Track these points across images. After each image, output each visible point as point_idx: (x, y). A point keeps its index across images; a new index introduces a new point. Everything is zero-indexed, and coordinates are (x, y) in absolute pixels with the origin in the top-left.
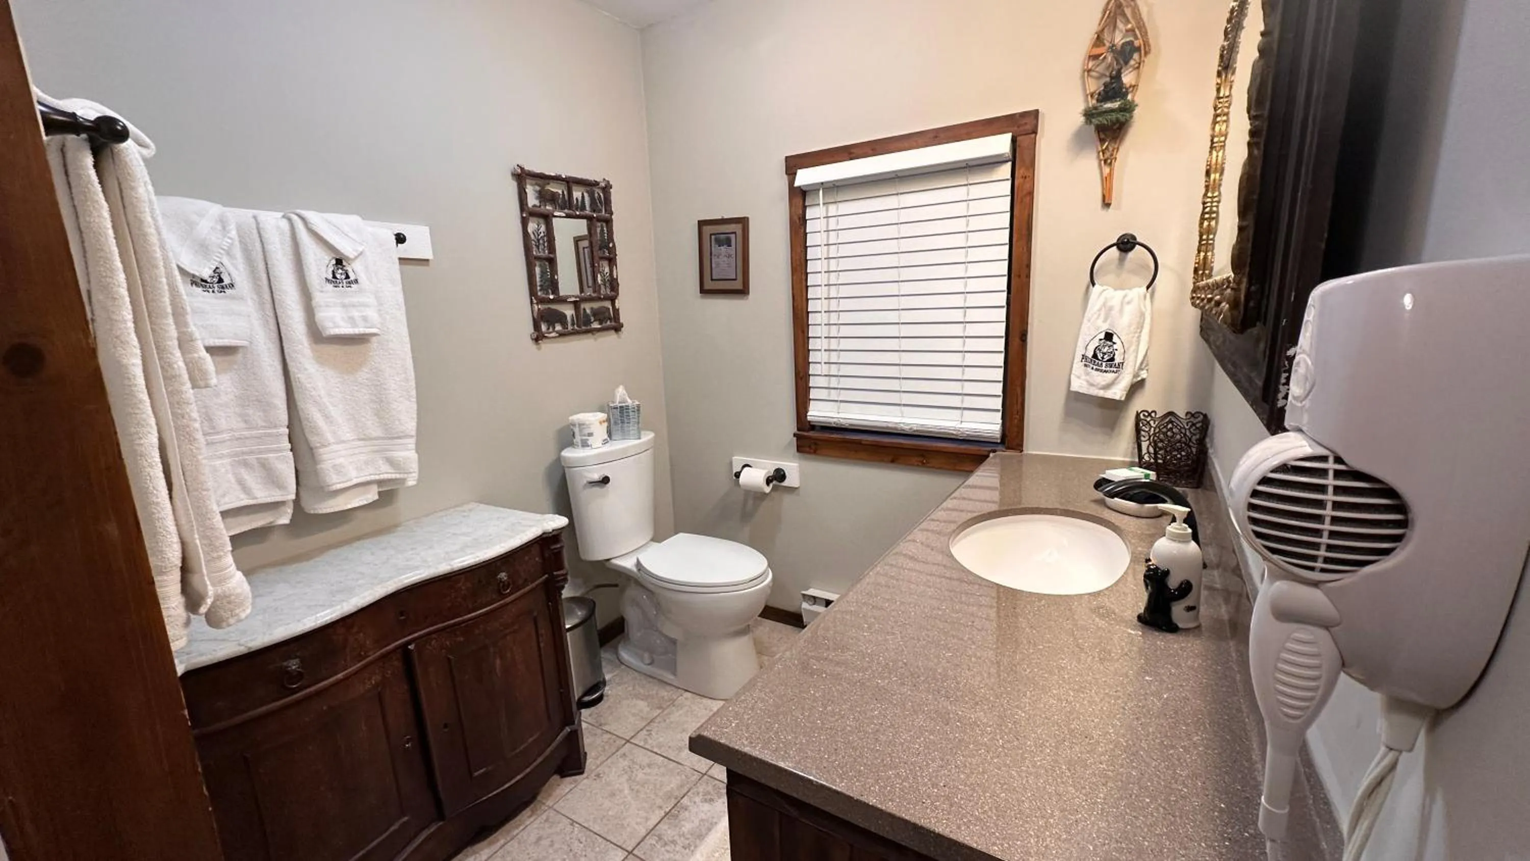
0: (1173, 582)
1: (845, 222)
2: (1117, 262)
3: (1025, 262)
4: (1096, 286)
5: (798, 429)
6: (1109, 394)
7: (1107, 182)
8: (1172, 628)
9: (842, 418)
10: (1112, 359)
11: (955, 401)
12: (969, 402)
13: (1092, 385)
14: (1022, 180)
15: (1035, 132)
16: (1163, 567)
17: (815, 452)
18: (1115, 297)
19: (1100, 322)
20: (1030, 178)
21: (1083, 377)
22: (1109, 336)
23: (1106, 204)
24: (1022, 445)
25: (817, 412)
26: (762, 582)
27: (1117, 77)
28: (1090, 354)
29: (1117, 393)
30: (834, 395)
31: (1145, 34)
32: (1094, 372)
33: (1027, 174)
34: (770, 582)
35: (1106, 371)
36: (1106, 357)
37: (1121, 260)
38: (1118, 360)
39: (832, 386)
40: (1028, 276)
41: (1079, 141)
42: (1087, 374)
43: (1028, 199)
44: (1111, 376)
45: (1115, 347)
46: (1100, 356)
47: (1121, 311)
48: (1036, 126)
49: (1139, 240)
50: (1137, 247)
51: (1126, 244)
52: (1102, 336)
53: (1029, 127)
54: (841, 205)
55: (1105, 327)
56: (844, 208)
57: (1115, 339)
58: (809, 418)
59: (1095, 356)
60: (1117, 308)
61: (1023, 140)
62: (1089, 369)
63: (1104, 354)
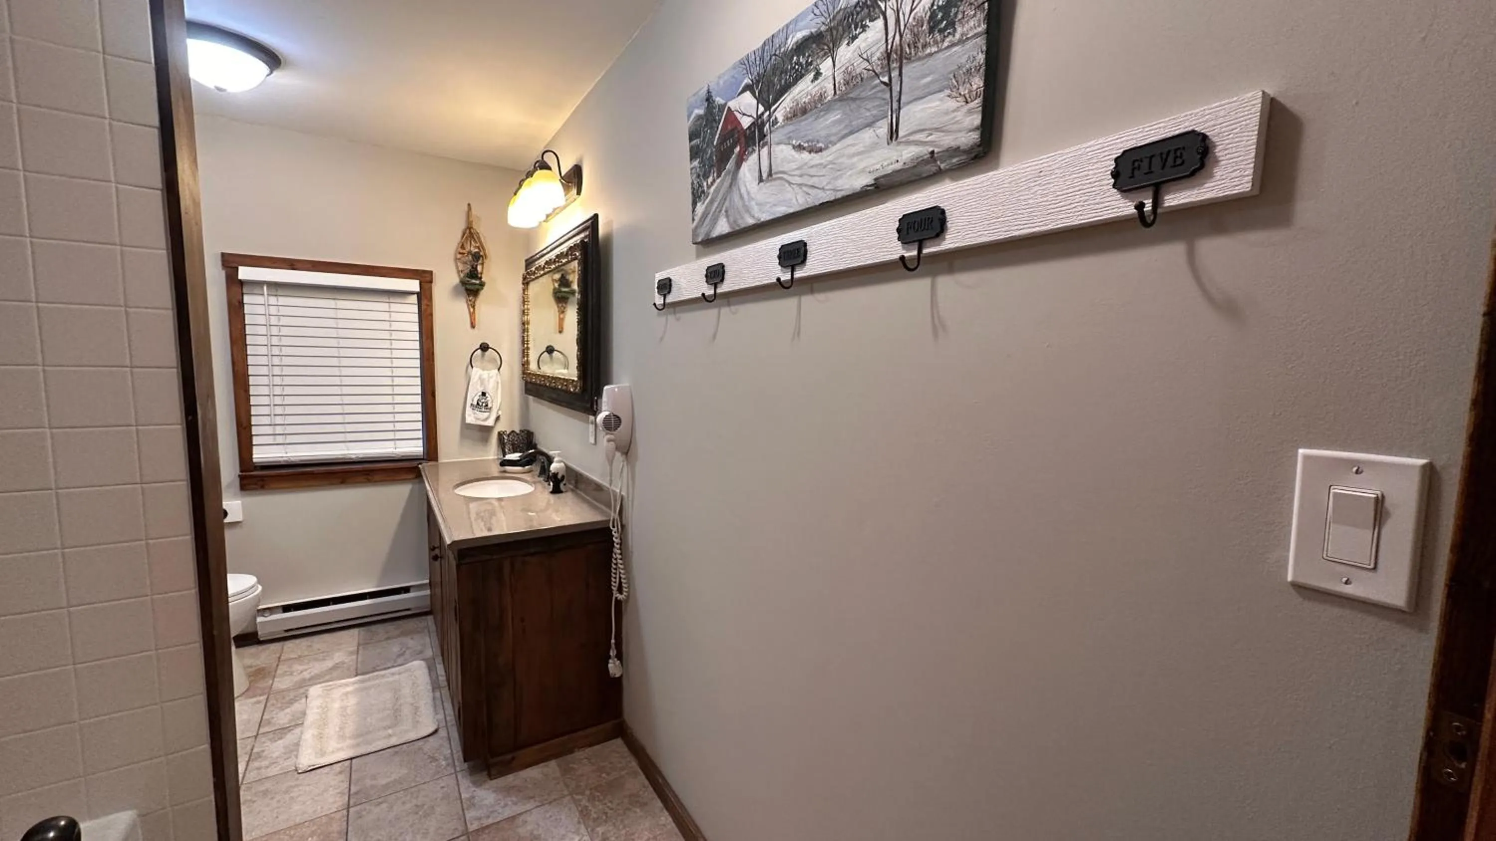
0: (559, 477)
1: (284, 311)
2: (480, 356)
3: (431, 351)
4: (474, 368)
5: (242, 471)
6: (486, 424)
7: (472, 315)
8: (561, 492)
9: (291, 457)
10: (487, 405)
11: (391, 435)
12: (399, 435)
13: (478, 419)
14: (425, 307)
15: (431, 282)
16: (556, 472)
17: (262, 487)
18: (485, 374)
19: (478, 387)
20: (430, 305)
21: (473, 415)
22: (484, 394)
23: (473, 326)
24: (437, 458)
25: (260, 455)
26: (255, 592)
27: (475, 268)
28: (475, 403)
29: (490, 423)
30: (280, 439)
31: (484, 249)
32: (478, 413)
33: (428, 303)
34: (260, 593)
35: (485, 412)
36: (484, 404)
37: (483, 356)
38: (490, 406)
39: (277, 432)
40: (433, 360)
41: (455, 291)
42: (474, 413)
43: (430, 317)
44: (486, 414)
45: (488, 399)
46: (480, 404)
47: (489, 381)
48: (432, 279)
49: (490, 346)
50: (490, 350)
51: (484, 348)
52: (480, 394)
53: (428, 279)
54: (280, 299)
55: (481, 389)
56: (283, 300)
57: (487, 395)
58: (254, 460)
59: (478, 404)
60: (487, 379)
61: (426, 286)
62: (476, 411)
63: (483, 403)
